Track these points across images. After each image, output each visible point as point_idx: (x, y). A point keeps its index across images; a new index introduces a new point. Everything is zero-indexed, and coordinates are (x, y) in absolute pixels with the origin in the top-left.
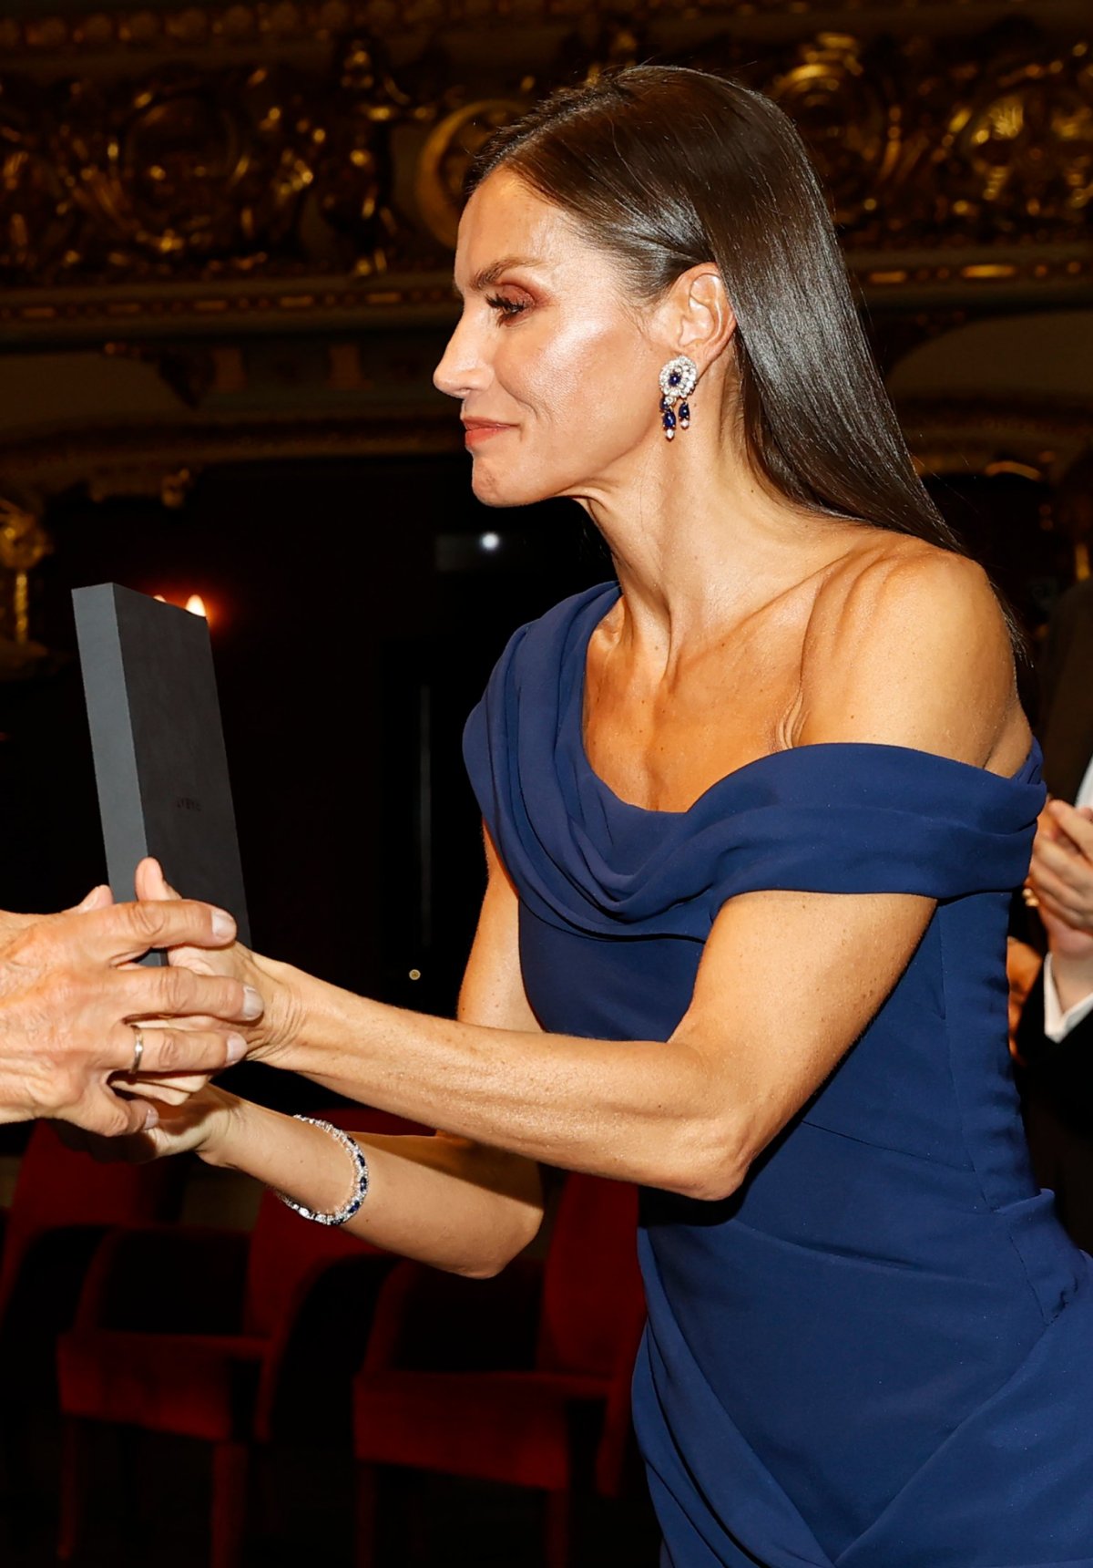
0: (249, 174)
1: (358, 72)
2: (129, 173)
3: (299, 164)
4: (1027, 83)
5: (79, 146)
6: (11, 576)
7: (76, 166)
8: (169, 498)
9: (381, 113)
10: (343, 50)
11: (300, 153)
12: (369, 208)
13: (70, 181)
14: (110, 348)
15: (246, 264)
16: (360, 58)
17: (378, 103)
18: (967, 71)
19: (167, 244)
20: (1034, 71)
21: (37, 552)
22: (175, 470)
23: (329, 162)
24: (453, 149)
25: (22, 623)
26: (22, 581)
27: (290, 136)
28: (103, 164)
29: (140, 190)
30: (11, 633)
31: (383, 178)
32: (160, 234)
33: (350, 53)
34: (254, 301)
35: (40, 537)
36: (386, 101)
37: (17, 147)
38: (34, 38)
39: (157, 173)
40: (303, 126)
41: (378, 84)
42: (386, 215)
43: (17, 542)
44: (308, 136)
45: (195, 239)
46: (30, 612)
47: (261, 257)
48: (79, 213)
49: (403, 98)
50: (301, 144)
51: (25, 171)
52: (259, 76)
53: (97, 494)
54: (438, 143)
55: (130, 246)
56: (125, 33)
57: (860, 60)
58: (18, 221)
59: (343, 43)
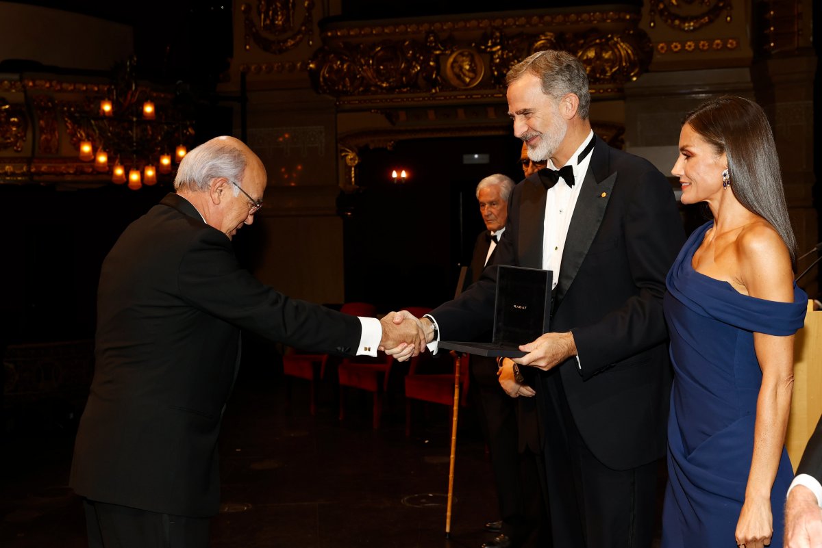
0: (404, 67)
1: (431, 42)
2: (375, 67)
3: (417, 65)
4: (597, 44)
5: (363, 61)
6: (350, 168)
7: (362, 66)
8: (389, 148)
9: (438, 52)
10: (427, 37)
11: (417, 63)
12: (434, 76)
13: (360, 69)
14: (373, 111)
15: (405, 90)
16: (432, 38)
17: (436, 50)
18: (582, 41)
19: (384, 85)
20: (598, 41)
21: (356, 162)
22: (390, 142)
23: (425, 65)
24: (455, 61)
25: (353, 179)
26: (353, 169)
27: (414, 58)
28: (369, 65)
29: (378, 71)
30: (350, 182)
31: (438, 68)
32: (383, 83)
33: (430, 37)
34: (407, 99)
35: (357, 158)
36: (439, 49)
37: (346, 61)
38: (352, 33)
39: (382, 67)
40: (418, 55)
41: (436, 45)
42: (438, 78)
43: (351, 159)
44: (419, 57)
45: (392, 84)
46: (355, 177)
47: (409, 88)
48: (363, 78)
49: (442, 48)
50: (417, 60)
51: (348, 67)
52: (407, 43)
53: (372, 147)
54: (451, 60)
55: (376, 85)
56: (374, 32)
57: (555, 39)
58: (347, 79)
59: (428, 33)
